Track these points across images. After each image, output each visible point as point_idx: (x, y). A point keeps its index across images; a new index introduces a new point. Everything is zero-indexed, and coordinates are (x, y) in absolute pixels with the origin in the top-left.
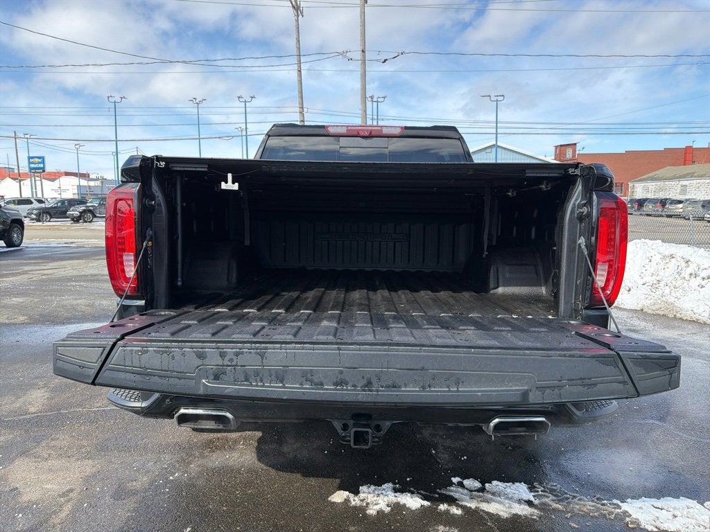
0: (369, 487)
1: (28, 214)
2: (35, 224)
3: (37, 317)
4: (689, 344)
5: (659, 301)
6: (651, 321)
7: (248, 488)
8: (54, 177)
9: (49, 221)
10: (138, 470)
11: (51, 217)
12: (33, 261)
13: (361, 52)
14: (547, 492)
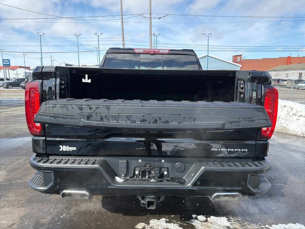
0: (154, 221)
1: (2, 85)
2: (6, 90)
3: (3, 134)
4: (294, 146)
5: (280, 126)
6: (276, 135)
7: (98, 222)
8: (14, 68)
9: (12, 88)
10: (46, 213)
11: (13, 87)
12: (4, 107)
13: (149, 14)
14: (236, 222)
